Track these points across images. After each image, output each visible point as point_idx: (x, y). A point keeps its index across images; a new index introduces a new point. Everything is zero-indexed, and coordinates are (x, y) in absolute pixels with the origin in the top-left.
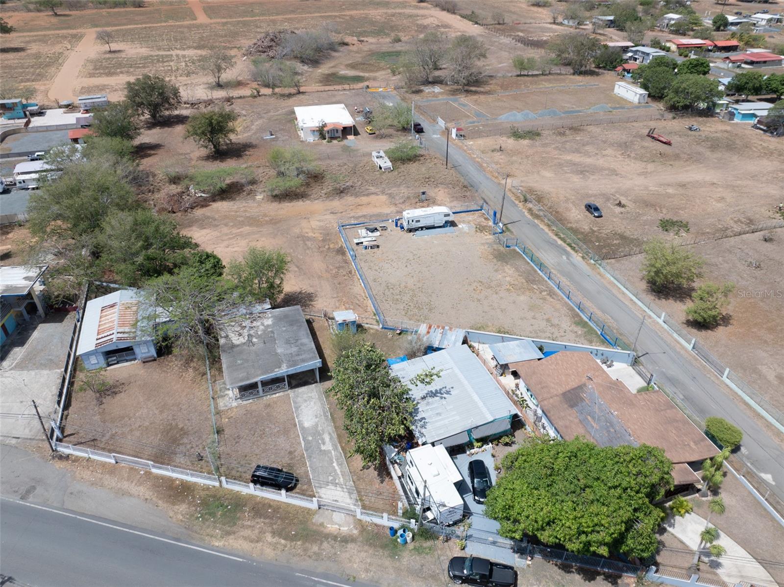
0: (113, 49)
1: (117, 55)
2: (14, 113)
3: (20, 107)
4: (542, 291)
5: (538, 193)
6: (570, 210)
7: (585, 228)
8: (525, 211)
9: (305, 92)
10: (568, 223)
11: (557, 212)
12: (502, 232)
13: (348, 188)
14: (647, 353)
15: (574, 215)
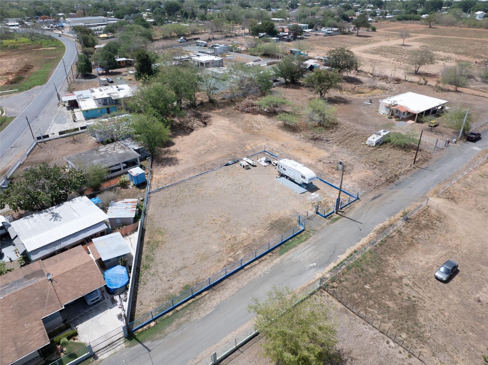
0: (405, 44)
1: (405, 48)
3: (297, 54)
4: (234, 258)
5: (438, 224)
6: (429, 254)
7: (398, 272)
8: (387, 223)
9: (461, 92)
10: (395, 257)
11: (411, 245)
12: (325, 217)
13: (322, 140)
14: (149, 351)
15: (422, 259)
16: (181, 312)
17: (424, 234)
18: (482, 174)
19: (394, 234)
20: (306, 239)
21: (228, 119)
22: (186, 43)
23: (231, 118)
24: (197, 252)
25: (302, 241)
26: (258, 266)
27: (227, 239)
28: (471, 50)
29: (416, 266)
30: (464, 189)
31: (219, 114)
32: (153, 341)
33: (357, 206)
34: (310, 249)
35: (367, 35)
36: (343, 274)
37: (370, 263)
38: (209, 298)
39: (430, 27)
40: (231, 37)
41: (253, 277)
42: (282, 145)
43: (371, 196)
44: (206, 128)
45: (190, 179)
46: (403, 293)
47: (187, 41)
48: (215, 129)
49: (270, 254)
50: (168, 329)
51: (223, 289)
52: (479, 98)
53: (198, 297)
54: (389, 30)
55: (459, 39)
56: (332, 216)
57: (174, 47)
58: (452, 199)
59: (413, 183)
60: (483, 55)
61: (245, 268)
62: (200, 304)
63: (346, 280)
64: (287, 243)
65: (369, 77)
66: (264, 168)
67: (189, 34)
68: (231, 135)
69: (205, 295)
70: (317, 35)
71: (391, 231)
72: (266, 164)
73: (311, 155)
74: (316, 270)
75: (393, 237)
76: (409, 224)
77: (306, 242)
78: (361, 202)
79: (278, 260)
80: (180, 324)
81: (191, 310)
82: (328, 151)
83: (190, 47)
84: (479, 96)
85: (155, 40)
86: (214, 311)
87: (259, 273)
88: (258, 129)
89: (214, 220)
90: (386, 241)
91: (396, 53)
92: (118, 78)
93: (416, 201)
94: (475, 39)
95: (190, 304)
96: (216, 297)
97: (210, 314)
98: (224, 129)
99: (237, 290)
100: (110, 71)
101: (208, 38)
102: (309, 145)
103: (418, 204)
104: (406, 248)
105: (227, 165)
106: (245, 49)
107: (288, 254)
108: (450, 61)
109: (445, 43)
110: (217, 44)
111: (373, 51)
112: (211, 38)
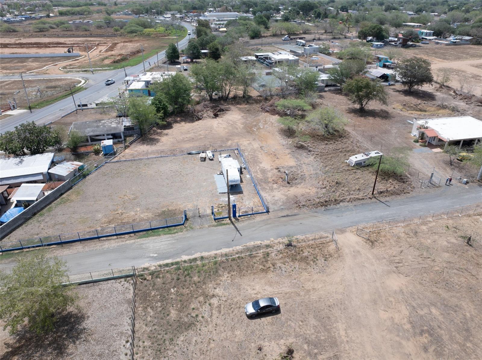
4: (103, 228)
5: (321, 261)
6: (271, 286)
7: (217, 290)
8: (266, 242)
10: (232, 275)
11: (264, 270)
12: (216, 219)
13: (306, 149)
15: (257, 287)
16: (24, 253)
17: (291, 266)
19: (260, 255)
21: (243, 115)
22: (287, 41)
23: (247, 114)
24: (84, 215)
26: (112, 240)
27: (117, 213)
29: (243, 291)
30: (403, 236)
31: (240, 109)
33: (257, 218)
36: (167, 272)
37: (202, 272)
38: (52, 251)
40: (339, 39)
41: (97, 248)
42: (261, 147)
43: (284, 213)
44: (215, 119)
45: (149, 158)
46: (198, 309)
47: (291, 39)
48: (221, 122)
49: (132, 235)
50: (4, 261)
51: (68, 248)
56: (223, 220)
57: (273, 44)
58: (372, 241)
59: (347, 213)
61: (101, 239)
63: (164, 277)
64: (155, 230)
65: (449, 95)
67: (300, 33)
68: (228, 130)
69: (52, 248)
70: (438, 43)
71: (261, 251)
73: (276, 161)
75: (255, 257)
76: (287, 251)
77: (173, 235)
78: (267, 215)
79: (132, 241)
82: (299, 161)
85: (264, 37)
87: (106, 246)
88: (259, 129)
89: (125, 195)
90: (243, 258)
95: (36, 250)
96: (57, 251)
98: (229, 123)
99: (75, 252)
100: (194, 60)
101: (312, 38)
102: (286, 152)
103: (326, 235)
104: (255, 271)
105: (190, 154)
107: (145, 240)
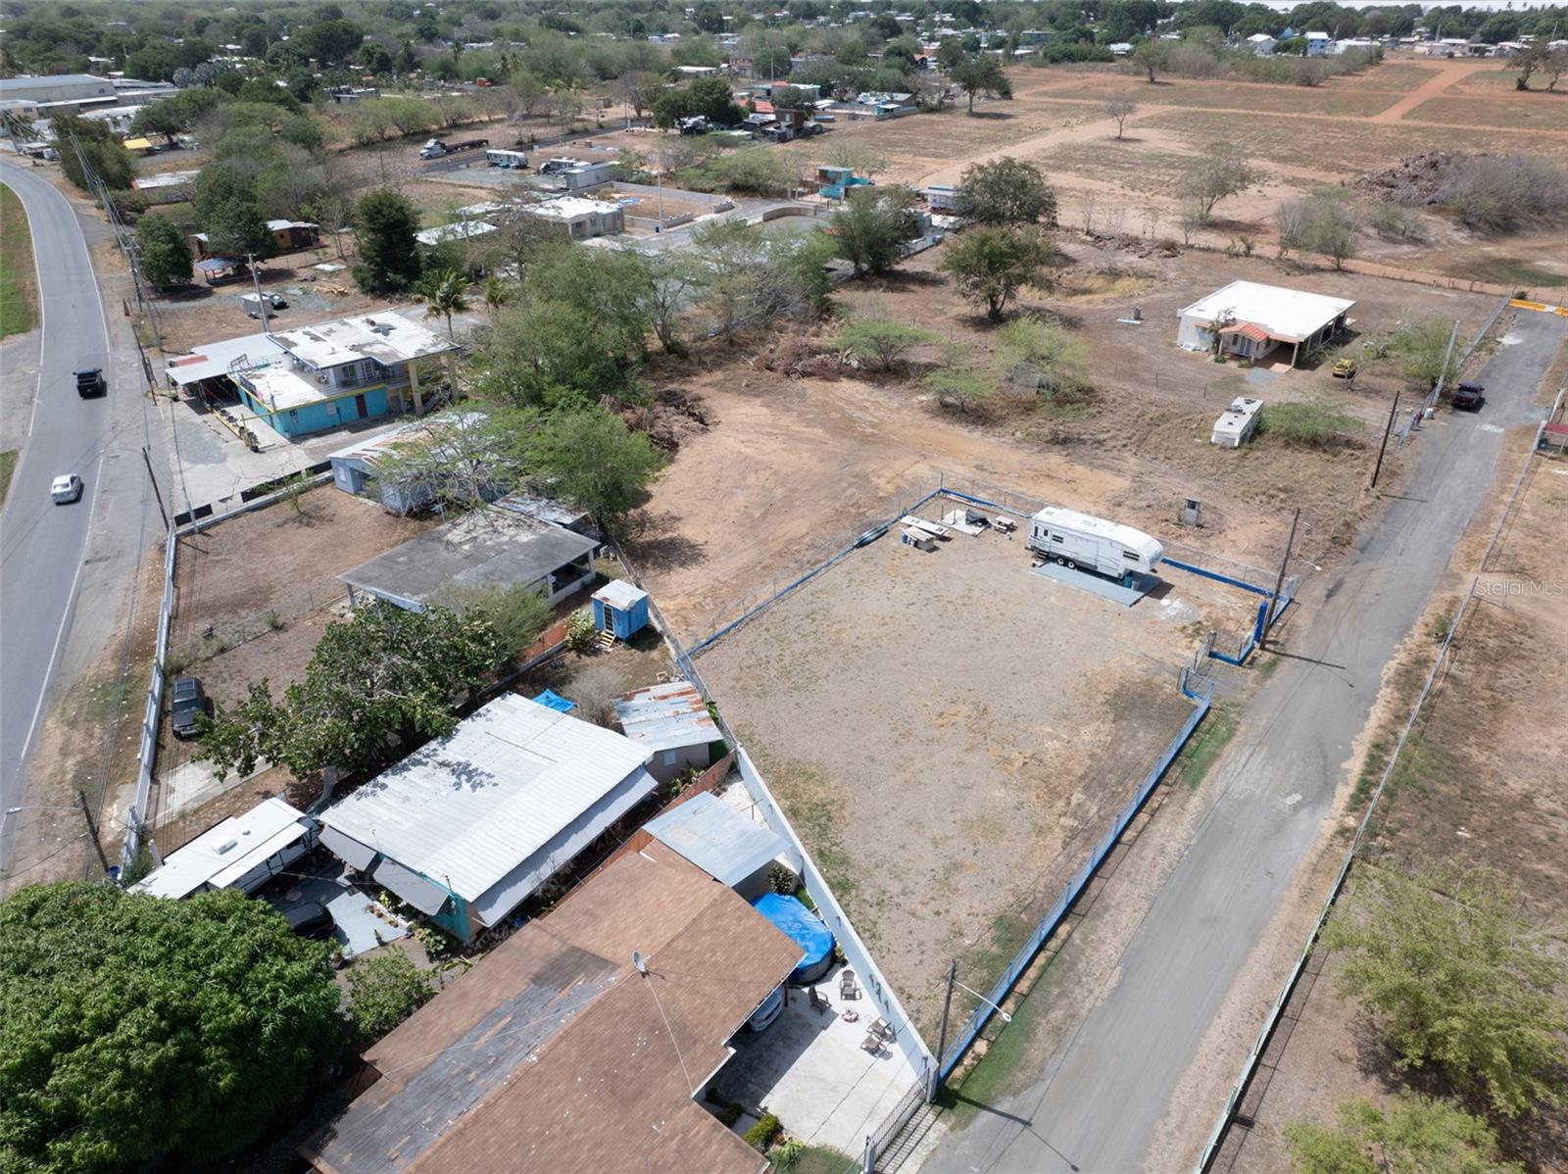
0: (1125, 135)
1: (1129, 147)
2: (832, 190)
3: (842, 181)
4: (1074, 815)
5: (1529, 643)
6: (1555, 725)
7: (1511, 784)
8: (1402, 657)
9: (1351, 272)
10: (1478, 745)
11: (1495, 706)
12: (1240, 663)
13: (1084, 442)
14: (1027, 1124)
15: (1544, 740)
16: (1035, 995)
17: (1511, 675)
18: (1548, 496)
19: (1440, 684)
20: (1231, 733)
22: (449, 158)
23: (768, 398)
24: (958, 816)
25: (1225, 741)
26: (1152, 827)
27: (1018, 764)
28: (1305, 149)
29: (1542, 760)
30: (1534, 542)
32: (1015, 1094)
33: (1300, 622)
34: (1258, 759)
35: (998, 111)
36: (1385, 811)
37: (1429, 771)
38: (1085, 940)
39: (1152, 81)
40: (587, 132)
41: (1163, 862)
42: (977, 467)
43: (1319, 590)
44: (712, 433)
45: (778, 598)
46: (1557, 835)
48: (741, 437)
49: (1162, 788)
50: (1035, 1054)
51: (1106, 909)
52: (1406, 286)
53: (1053, 944)
54: (1045, 94)
55: (1255, 116)
56: (1254, 658)
58: (1520, 572)
59: (1400, 541)
60: (1344, 162)
61: (1125, 838)
62: (1074, 964)
63: (1403, 825)
64: (1186, 750)
65: (1084, 242)
66: (976, 541)
68: (807, 451)
69: (1070, 935)
70: (854, 117)
71: (1429, 678)
72: (976, 530)
73: (1081, 490)
74: (1314, 812)
75: (1441, 692)
76: (1462, 652)
77: (1235, 740)
78: (1302, 609)
79: (1195, 803)
80: (1058, 1032)
81: (1059, 983)
82: (1119, 472)
83: (469, 172)
84: (1401, 280)
86: (1124, 974)
87: (1172, 847)
88: (874, 426)
89: (941, 715)
90: (1432, 707)
91: (1113, 164)
92: (293, 290)
93: (1439, 589)
94: (1295, 115)
95: (1044, 969)
96: (1102, 934)
97: (1121, 984)
98: (768, 433)
99: (1145, 905)
101: (514, 140)
102: (1055, 460)
103: (1448, 595)
104: (1489, 717)
105: (862, 544)
106: (661, 171)
107: (1212, 783)
108: (1273, 183)
109: (1225, 129)
110: (564, 160)
111: (1051, 162)
112: (526, 140)
